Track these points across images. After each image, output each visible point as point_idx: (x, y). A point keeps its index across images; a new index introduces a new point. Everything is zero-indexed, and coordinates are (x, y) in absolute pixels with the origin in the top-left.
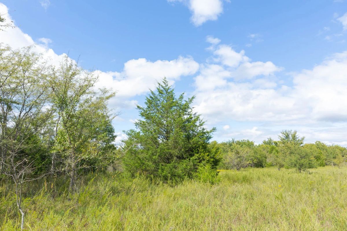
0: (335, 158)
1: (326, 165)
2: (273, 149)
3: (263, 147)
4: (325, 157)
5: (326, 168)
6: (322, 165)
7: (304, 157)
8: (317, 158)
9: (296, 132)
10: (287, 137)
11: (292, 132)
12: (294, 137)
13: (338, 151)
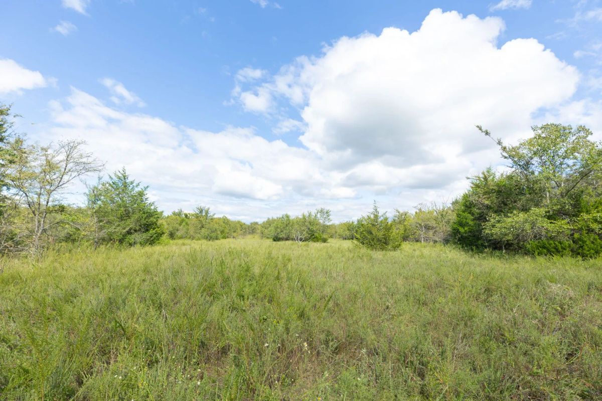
0: (234, 232)
1: (228, 237)
2: (183, 221)
3: (172, 218)
4: (228, 231)
5: (227, 240)
6: (224, 238)
7: (214, 232)
8: (222, 232)
9: (209, 209)
10: (201, 211)
11: (206, 208)
12: (207, 212)
13: (238, 225)
